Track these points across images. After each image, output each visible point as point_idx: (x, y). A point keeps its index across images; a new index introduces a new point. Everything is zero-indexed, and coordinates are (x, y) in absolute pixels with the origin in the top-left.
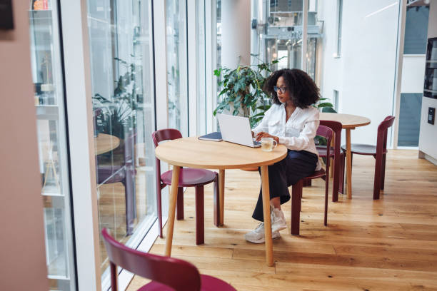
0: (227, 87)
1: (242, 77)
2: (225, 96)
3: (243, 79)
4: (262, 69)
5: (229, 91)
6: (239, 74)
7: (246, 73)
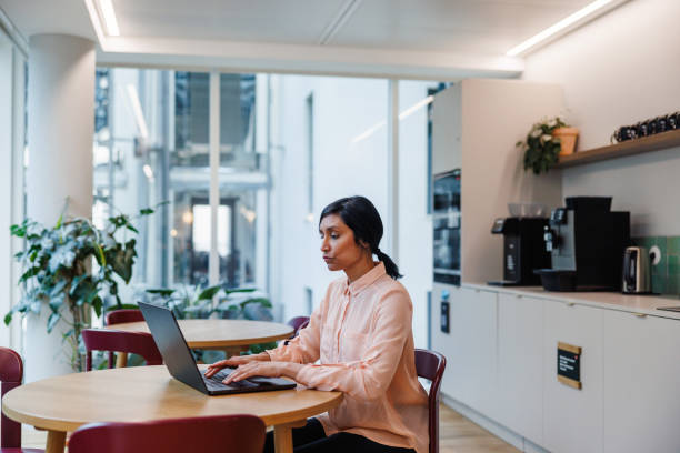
0: (37, 264)
1: (68, 240)
2: (33, 282)
3: (71, 245)
4: (119, 225)
5: (42, 273)
6: (64, 233)
7: (77, 233)
